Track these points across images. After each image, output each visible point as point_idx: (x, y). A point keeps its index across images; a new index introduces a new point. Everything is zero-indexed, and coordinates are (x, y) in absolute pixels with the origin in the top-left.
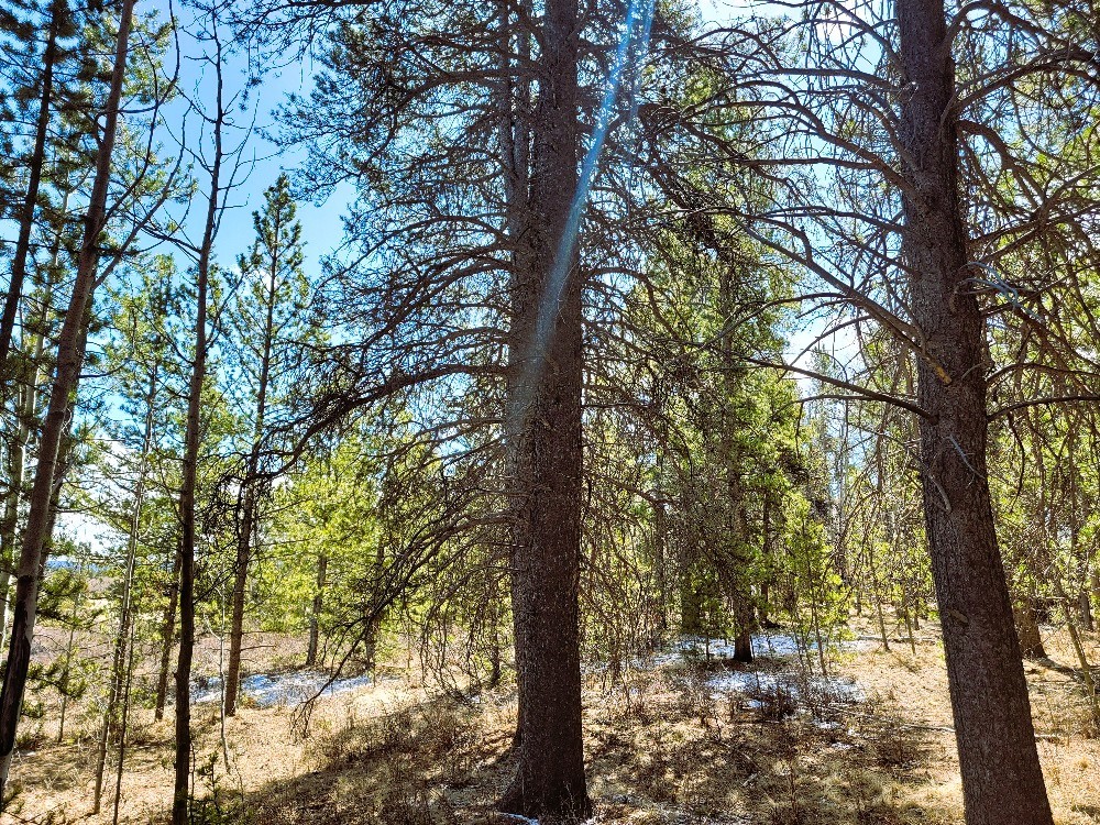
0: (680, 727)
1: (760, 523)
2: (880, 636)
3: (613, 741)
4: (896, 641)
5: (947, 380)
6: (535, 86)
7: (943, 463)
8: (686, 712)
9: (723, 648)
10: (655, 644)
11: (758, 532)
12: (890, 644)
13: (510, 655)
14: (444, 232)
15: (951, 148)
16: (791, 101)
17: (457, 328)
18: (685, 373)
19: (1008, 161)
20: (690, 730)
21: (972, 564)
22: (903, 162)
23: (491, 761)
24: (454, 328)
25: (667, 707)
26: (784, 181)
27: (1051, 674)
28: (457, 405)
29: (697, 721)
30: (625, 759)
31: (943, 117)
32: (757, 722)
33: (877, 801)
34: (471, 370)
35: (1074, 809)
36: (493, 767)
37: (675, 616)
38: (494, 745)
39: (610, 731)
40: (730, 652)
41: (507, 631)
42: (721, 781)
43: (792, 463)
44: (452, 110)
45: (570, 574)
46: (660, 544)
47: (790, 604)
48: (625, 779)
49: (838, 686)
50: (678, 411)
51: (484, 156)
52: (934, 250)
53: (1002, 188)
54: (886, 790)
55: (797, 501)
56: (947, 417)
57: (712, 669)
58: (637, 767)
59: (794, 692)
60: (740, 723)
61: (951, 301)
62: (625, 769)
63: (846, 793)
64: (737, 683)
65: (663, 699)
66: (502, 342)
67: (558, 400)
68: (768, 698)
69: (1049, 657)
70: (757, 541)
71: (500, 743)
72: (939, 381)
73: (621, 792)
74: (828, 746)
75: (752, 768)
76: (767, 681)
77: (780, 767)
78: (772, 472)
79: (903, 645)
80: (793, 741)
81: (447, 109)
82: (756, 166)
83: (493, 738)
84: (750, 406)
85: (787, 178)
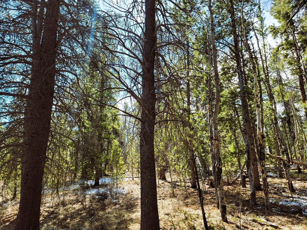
0: (75, 206)
1: (106, 148)
2: (132, 177)
3: (53, 213)
4: (136, 177)
5: (148, 113)
6: (45, 10)
7: (145, 133)
8: (77, 201)
9: (91, 182)
10: (73, 182)
11: (105, 150)
12: (134, 178)
13: (19, 189)
14: (8, 48)
15: (154, 58)
16: (117, 36)
17: (9, 81)
18: (87, 105)
19: (166, 64)
20: (77, 206)
21: (148, 158)
22: (143, 59)
23: (7, 224)
24: (8, 80)
25: (72, 200)
26: (118, 57)
27: (166, 183)
28: (7, 106)
29: (80, 203)
30: (55, 218)
31: (153, 50)
32: (97, 202)
33: (123, 218)
34: (14, 95)
35: (165, 215)
36: (8, 225)
37: (79, 174)
38: (10, 219)
39: (51, 210)
40: (93, 183)
41: (19, 182)
42: (83, 219)
43: (116, 132)
44: (14, 8)
45: (42, 162)
46: (77, 153)
47: (112, 169)
48: (54, 224)
49: (120, 190)
50: (84, 116)
51: (26, 27)
52: (148, 82)
53: (164, 70)
54: (126, 216)
55: (116, 142)
56: (147, 122)
57: (87, 189)
58: (59, 219)
59: (108, 192)
60: (92, 203)
61: (150, 95)
62: (55, 221)
63: (116, 218)
64: (94, 192)
65: (71, 198)
66: (26, 88)
67: (43, 108)
68: (101, 195)
69: (167, 180)
70: (105, 153)
71: (12, 218)
72: (146, 113)
73: (52, 227)
74: (114, 206)
75: (93, 215)
76: (102, 190)
77: (101, 213)
78: (110, 134)
79: (137, 178)
80: (106, 206)
81: (13, 8)
82: (111, 52)
83: (10, 216)
84: (106, 116)
85: (118, 56)
